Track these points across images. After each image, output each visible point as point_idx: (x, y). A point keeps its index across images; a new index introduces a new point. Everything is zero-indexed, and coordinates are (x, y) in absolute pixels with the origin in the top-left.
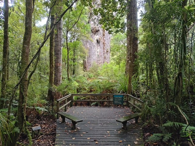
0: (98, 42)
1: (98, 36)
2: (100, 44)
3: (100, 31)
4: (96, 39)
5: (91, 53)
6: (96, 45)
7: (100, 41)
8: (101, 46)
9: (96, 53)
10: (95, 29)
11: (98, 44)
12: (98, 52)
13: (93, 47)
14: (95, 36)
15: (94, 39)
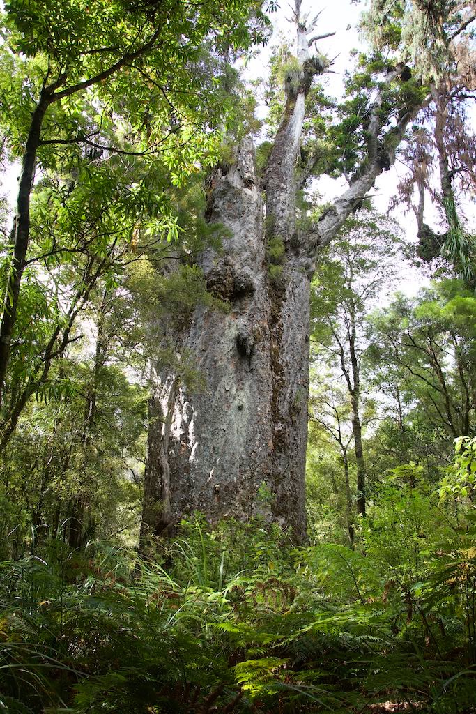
0: (243, 350)
1: (242, 321)
2: (256, 363)
3: (256, 295)
4: (232, 333)
6: (231, 368)
7: (253, 346)
8: (261, 373)
9: (232, 415)
10: (230, 279)
11: (245, 366)
12: (240, 408)
14: (229, 318)
15: (223, 334)
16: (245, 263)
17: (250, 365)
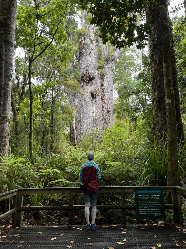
0: (93, 96)
1: (92, 87)
2: (97, 99)
3: (96, 79)
4: (89, 91)
5: (82, 115)
6: (90, 102)
7: (96, 95)
8: (98, 102)
9: (91, 114)
10: (88, 75)
12: (93, 112)
13: (84, 105)
14: (88, 87)
15: (87, 92)
16: (92, 69)
17: (95, 100)
